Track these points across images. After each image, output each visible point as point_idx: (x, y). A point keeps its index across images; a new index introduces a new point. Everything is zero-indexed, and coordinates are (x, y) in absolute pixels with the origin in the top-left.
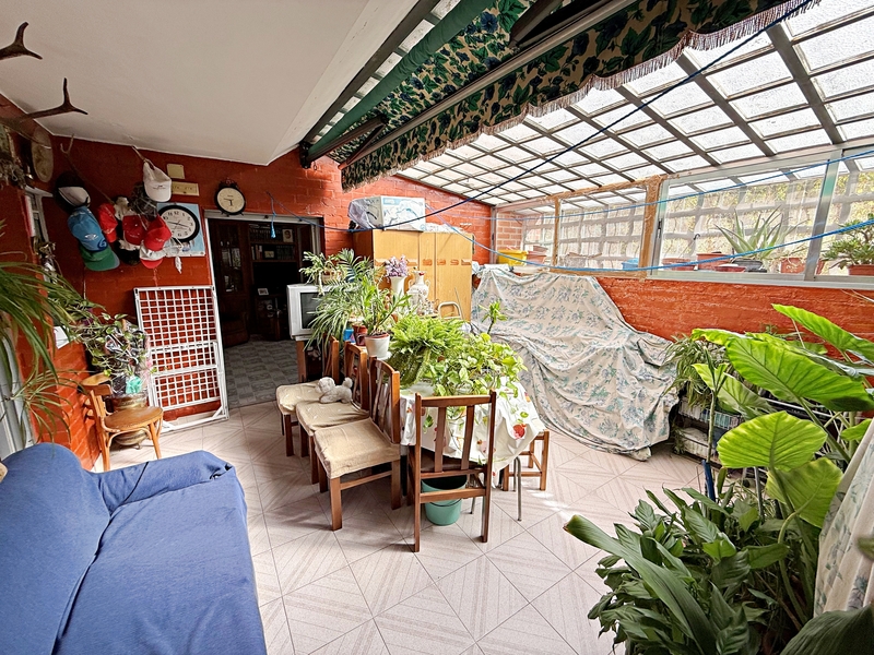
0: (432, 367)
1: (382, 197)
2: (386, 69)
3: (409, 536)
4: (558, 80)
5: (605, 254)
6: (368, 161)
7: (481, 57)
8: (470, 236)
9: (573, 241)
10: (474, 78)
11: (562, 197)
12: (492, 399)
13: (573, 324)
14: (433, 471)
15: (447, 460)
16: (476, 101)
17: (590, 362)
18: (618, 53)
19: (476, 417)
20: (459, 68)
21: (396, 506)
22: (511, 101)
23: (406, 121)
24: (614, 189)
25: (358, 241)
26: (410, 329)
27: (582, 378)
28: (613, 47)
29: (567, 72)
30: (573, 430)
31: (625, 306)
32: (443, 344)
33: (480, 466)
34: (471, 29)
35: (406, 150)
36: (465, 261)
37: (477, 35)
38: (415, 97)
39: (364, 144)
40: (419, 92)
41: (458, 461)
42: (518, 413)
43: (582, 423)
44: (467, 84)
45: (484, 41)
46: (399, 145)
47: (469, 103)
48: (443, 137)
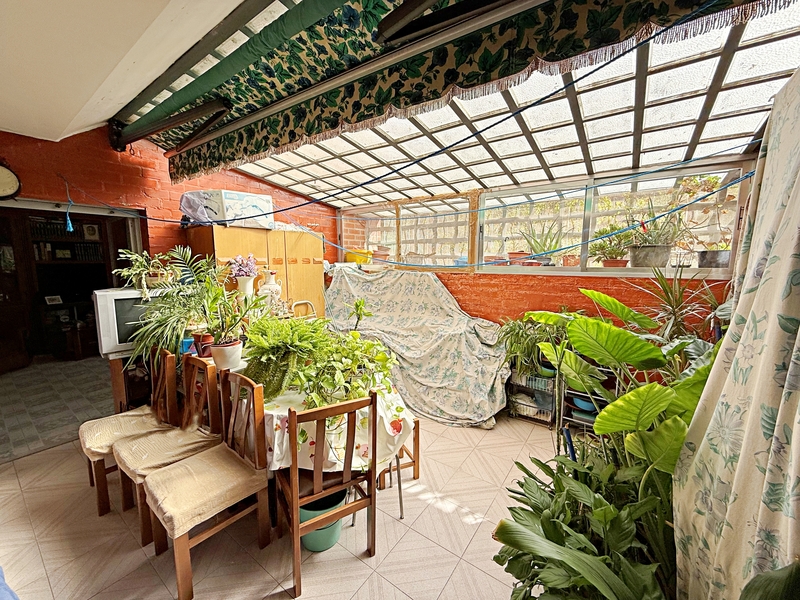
0: (301, 374)
1: (223, 191)
2: (228, 48)
3: (286, 579)
4: (420, 86)
5: (438, 254)
6: (205, 150)
7: (341, 54)
8: (320, 235)
9: (411, 242)
10: (331, 74)
11: (402, 203)
12: (373, 401)
13: (420, 314)
14: (312, 493)
15: (327, 476)
16: (336, 97)
17: (439, 348)
18: (475, 68)
19: (358, 424)
20: (316, 61)
21: (264, 542)
22: (373, 101)
23: (253, 110)
24: (443, 198)
25: (195, 237)
26: (270, 333)
27: (434, 363)
28: (471, 62)
29: (429, 80)
30: (431, 412)
31: (460, 297)
32: (310, 347)
33: (363, 474)
34: (332, 20)
35: (254, 141)
36: (317, 260)
37: (338, 28)
38: (264, 84)
39: (199, 131)
40: (269, 80)
41: (340, 474)
42: (393, 408)
43: (438, 404)
44: (323, 79)
45: (345, 36)
46: (245, 135)
47: (327, 99)
48: (298, 131)
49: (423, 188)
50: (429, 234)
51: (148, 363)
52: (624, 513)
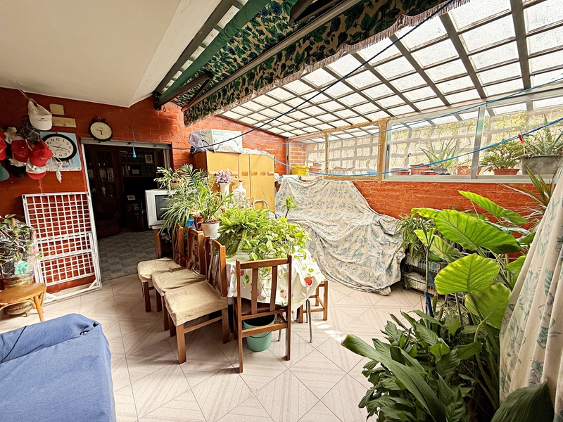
0: (248, 242)
1: (212, 130)
2: (209, 40)
3: (235, 362)
4: (322, 48)
5: (357, 167)
6: (201, 105)
7: (273, 33)
8: (273, 156)
9: (337, 160)
10: (268, 48)
11: (329, 132)
12: (289, 261)
13: (339, 211)
14: (250, 314)
15: (260, 305)
16: (271, 63)
17: (351, 235)
18: (359, 29)
19: (279, 274)
20: (258, 41)
21: (226, 341)
22: (293, 62)
23: (226, 77)
24: (360, 126)
25: (197, 160)
26: (233, 216)
27: (347, 245)
28: (355, 26)
29: (327, 42)
30: (343, 279)
31: (370, 199)
32: (255, 226)
33: (283, 307)
34: (265, 13)
35: (226, 97)
36: (270, 173)
37: (269, 17)
38: (230, 60)
39: (198, 93)
40: (233, 57)
41: (268, 305)
42: (307, 269)
43: (348, 274)
44: (264, 51)
45: (274, 21)
46: (222, 94)
47: (267, 64)
48: (250, 87)
49: (344, 120)
50: (351, 153)
51: (171, 231)
52: (454, 351)
